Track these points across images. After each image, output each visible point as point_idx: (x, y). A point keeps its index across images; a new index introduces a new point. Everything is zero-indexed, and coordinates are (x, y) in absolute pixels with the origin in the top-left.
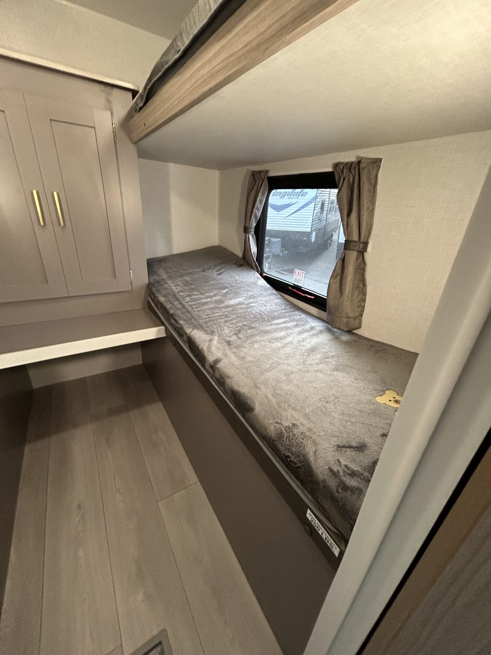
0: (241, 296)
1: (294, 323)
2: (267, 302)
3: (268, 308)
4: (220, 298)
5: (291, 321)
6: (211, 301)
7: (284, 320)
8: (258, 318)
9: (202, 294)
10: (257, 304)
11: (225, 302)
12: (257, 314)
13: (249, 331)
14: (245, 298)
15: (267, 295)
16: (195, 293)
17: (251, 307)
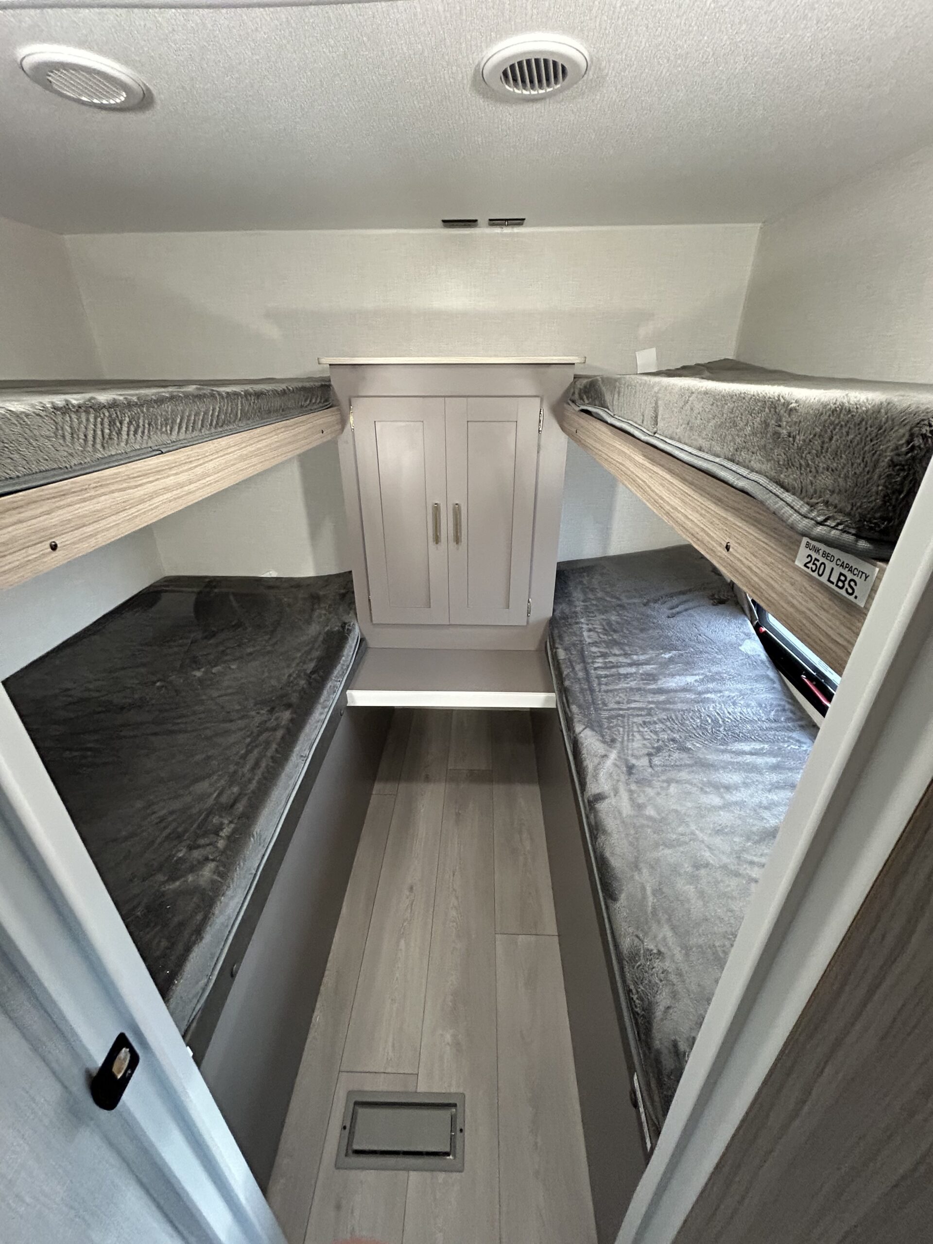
0: (695, 673)
1: (773, 760)
2: (742, 694)
3: (738, 710)
4: (656, 669)
5: (771, 753)
6: (635, 673)
7: (757, 746)
8: (706, 729)
9: (626, 655)
10: (719, 695)
11: (661, 679)
12: (708, 718)
13: (676, 755)
14: (701, 677)
15: (750, 678)
16: (616, 651)
17: (704, 701)
